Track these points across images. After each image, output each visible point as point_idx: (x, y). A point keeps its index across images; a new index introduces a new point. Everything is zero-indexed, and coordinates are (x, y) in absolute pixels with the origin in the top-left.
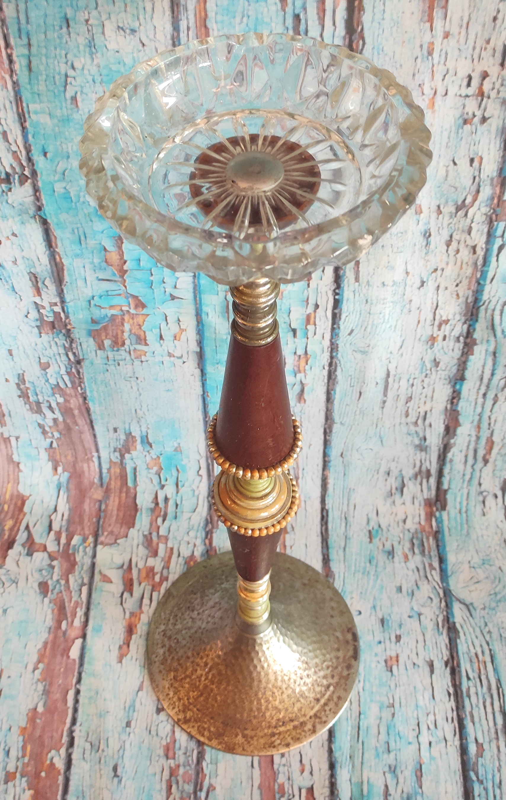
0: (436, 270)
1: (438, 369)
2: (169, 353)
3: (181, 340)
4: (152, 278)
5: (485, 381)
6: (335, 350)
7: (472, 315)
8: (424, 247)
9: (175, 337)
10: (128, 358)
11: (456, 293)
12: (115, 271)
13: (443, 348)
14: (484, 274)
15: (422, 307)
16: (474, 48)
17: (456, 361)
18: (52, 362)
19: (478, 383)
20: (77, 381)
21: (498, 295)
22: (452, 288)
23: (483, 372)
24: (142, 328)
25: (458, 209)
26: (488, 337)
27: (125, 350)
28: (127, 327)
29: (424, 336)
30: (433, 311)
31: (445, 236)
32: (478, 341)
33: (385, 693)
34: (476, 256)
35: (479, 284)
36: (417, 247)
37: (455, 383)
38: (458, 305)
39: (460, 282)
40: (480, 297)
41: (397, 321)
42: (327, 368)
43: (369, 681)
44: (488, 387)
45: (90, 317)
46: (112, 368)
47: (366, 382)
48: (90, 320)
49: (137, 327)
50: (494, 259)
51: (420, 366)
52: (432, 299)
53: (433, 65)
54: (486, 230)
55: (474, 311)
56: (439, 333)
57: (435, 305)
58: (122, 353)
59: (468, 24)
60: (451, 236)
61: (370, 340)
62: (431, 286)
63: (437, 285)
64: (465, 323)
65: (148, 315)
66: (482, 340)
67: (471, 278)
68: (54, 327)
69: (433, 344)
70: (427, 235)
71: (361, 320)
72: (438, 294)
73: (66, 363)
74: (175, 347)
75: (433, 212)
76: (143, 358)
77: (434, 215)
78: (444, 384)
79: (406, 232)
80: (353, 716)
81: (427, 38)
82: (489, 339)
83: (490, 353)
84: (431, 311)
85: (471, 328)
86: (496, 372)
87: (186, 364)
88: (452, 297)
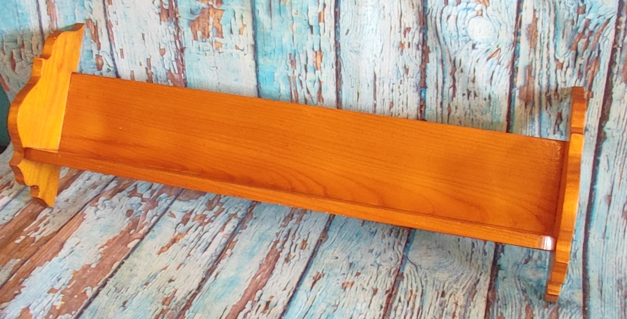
1: (409, 76)
2: (236, 46)
3: (244, 34)
5: (440, 89)
6: (338, 49)
7: (424, 24)
9: (240, 31)
10: (211, 50)
11: (411, 3)
13: (409, 55)
15: (392, 14)
17: (419, 69)
18: (167, 49)
19: (436, 91)
20: (181, 68)
21: (437, 3)
23: (437, 80)
24: (221, 22)
26: (436, 44)
27: (210, 42)
28: (211, 20)
29: (396, 42)
30: (399, 18)
32: (430, 49)
33: (335, 299)
37: (421, 91)
38: (415, 15)
40: (426, 6)
41: (377, 25)
42: (335, 67)
43: (326, 291)
44: (442, 95)
45: (189, 7)
46: (202, 57)
47: (361, 82)
48: (189, 10)
49: (217, 21)
51: (396, 72)
52: (398, 7)
55: (425, 19)
56: (405, 39)
57: (400, 12)
58: (208, 43)
61: (360, 40)
64: (420, 32)
65: (224, 10)
66: (433, 47)
68: (168, 15)
69: (402, 51)
71: (353, 21)
72: (401, 3)
73: (175, 50)
74: (240, 40)
76: (221, 50)
78: (413, 92)
80: (306, 307)
82: (437, 46)
83: (439, 61)
84: (398, 18)
85: (425, 36)
86: (446, 80)
87: (246, 56)
88: (410, 6)
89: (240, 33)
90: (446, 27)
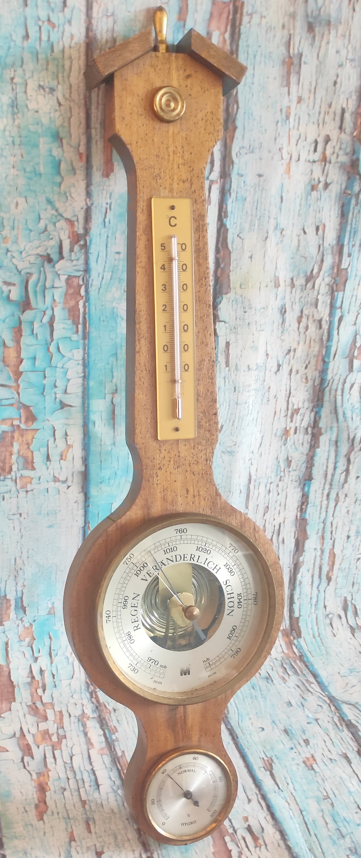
0: (289, 351)
1: (291, 469)
2: (54, 477)
3: (67, 459)
4: (44, 382)
5: (329, 477)
7: (318, 400)
8: (280, 325)
9: (61, 455)
10: (14, 488)
11: (305, 376)
12: (10, 373)
13: (294, 443)
14: (328, 348)
15: (278, 395)
16: (320, 113)
17: (304, 458)
19: (323, 481)
21: (340, 371)
22: (302, 371)
23: (327, 467)
24: (30, 447)
25: (307, 281)
26: (332, 423)
27: (12, 478)
28: (16, 447)
29: (279, 430)
30: (287, 399)
31: (298, 313)
32: (323, 431)
33: (316, 789)
34: (322, 330)
35: (324, 362)
36: (276, 324)
37: (304, 485)
38: (307, 391)
39: (309, 363)
40: (325, 377)
41: (258, 413)
43: (297, 781)
44: (331, 485)
49: (26, 447)
50: (335, 332)
51: (276, 467)
52: (287, 384)
53: (290, 130)
54: (329, 301)
55: (320, 394)
56: (291, 424)
57: (288, 391)
58: (9, 482)
59: (315, 88)
60: (302, 312)
61: (237, 437)
62: (285, 369)
63: (289, 368)
64: (312, 410)
65: (38, 430)
66: (327, 427)
67: (318, 356)
69: (286, 440)
70: (283, 311)
71: (229, 413)
72: (290, 379)
74: (61, 468)
75: (288, 286)
76: (29, 487)
77: (289, 289)
78: (295, 487)
79: (267, 307)
81: (285, 103)
82: (333, 425)
83: (333, 443)
84: (285, 400)
85: (317, 415)
86: (338, 465)
87: (70, 488)
88: (302, 382)
89: (62, 457)
90: (348, 400)
